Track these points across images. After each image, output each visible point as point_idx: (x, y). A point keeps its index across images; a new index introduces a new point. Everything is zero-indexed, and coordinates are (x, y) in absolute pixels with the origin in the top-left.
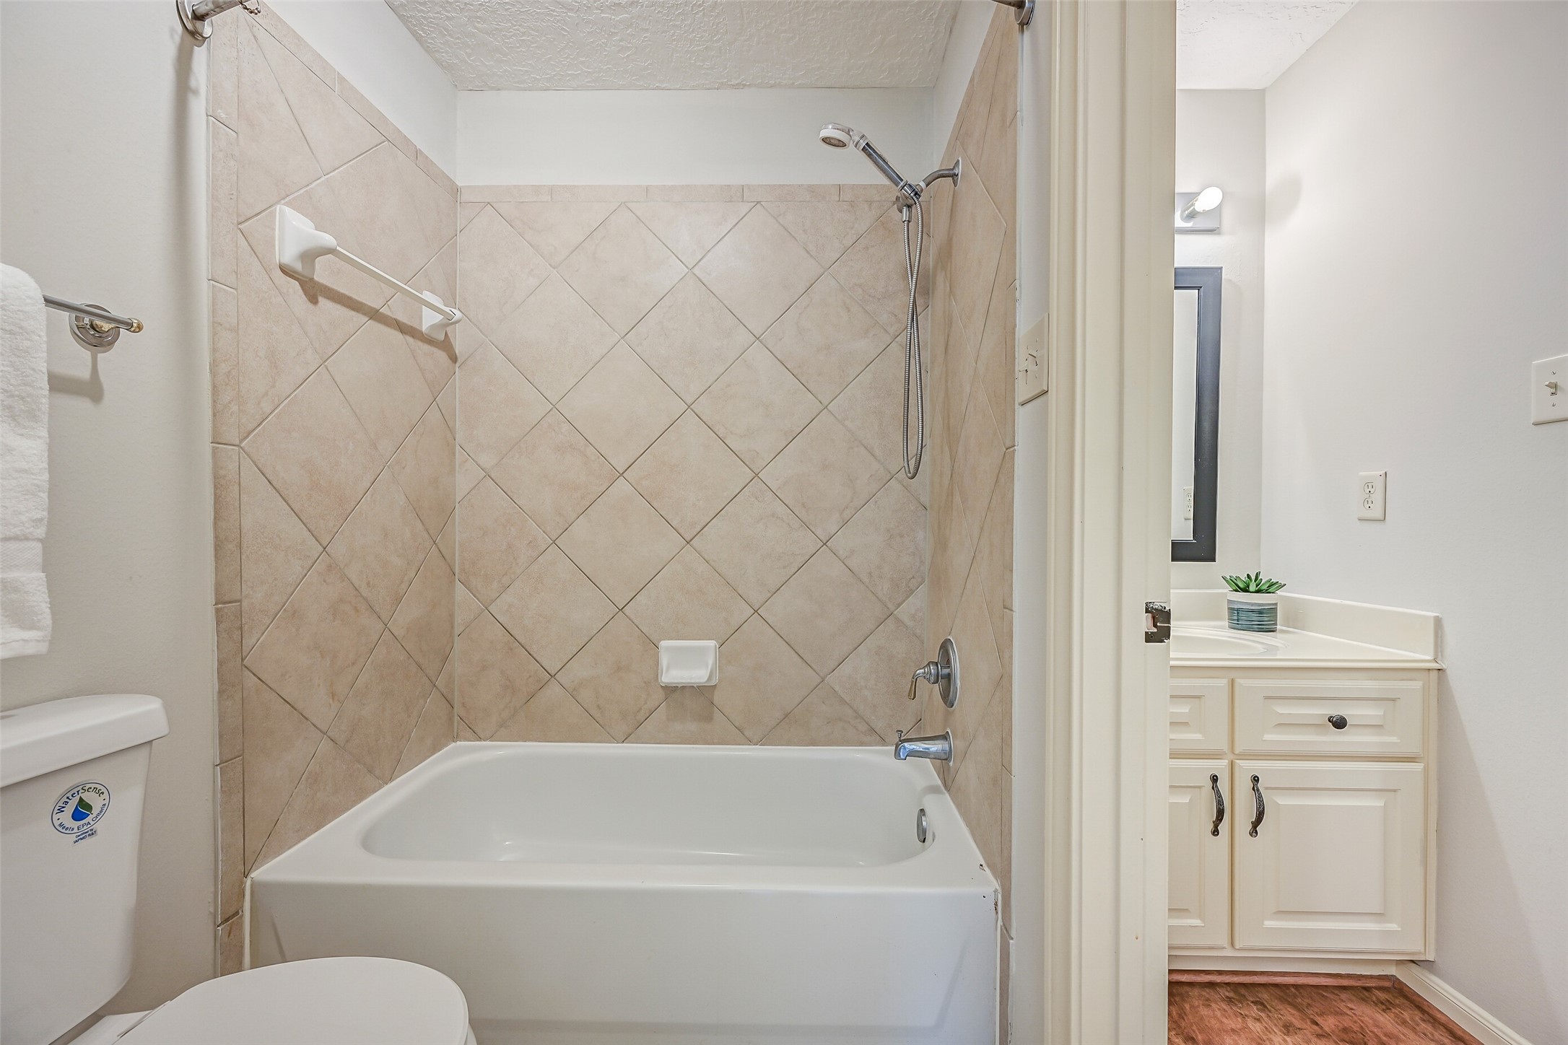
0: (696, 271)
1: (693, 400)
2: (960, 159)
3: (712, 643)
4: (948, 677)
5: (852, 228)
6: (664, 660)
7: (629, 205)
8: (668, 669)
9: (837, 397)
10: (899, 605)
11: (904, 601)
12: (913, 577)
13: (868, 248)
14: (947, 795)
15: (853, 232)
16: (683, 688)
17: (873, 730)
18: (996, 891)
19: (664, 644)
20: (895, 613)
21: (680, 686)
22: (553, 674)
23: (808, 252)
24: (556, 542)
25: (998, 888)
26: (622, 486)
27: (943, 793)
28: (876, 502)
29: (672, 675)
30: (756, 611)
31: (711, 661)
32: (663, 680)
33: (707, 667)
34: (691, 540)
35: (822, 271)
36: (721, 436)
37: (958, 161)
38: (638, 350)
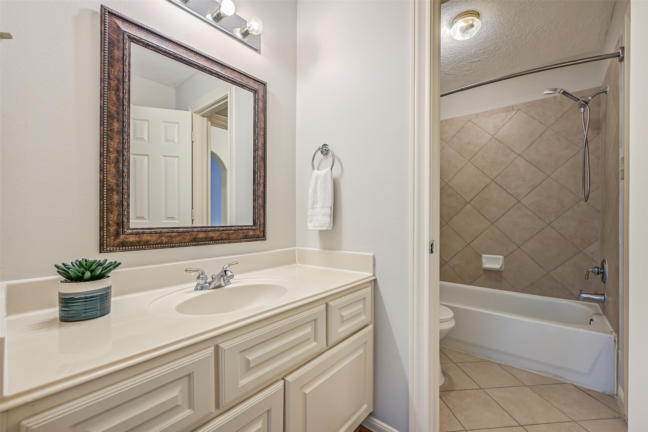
0: (495, 136)
1: (494, 178)
2: (608, 86)
3: (502, 257)
4: (603, 273)
5: (561, 111)
6: (484, 261)
7: (472, 120)
8: (485, 263)
9: (554, 172)
10: (585, 248)
11: (588, 247)
12: (592, 238)
13: (568, 117)
14: (604, 317)
15: (561, 112)
16: (490, 270)
17: (572, 294)
18: (615, 337)
19: (484, 256)
20: (583, 251)
21: (489, 269)
22: (446, 262)
23: (541, 123)
24: (448, 223)
25: (616, 336)
26: (469, 207)
27: (602, 315)
28: (573, 210)
29: (487, 265)
30: (519, 247)
31: (501, 263)
32: (484, 266)
33: (500, 265)
34: (493, 223)
35: (547, 128)
36: (505, 189)
37: (607, 87)
38: (474, 164)
